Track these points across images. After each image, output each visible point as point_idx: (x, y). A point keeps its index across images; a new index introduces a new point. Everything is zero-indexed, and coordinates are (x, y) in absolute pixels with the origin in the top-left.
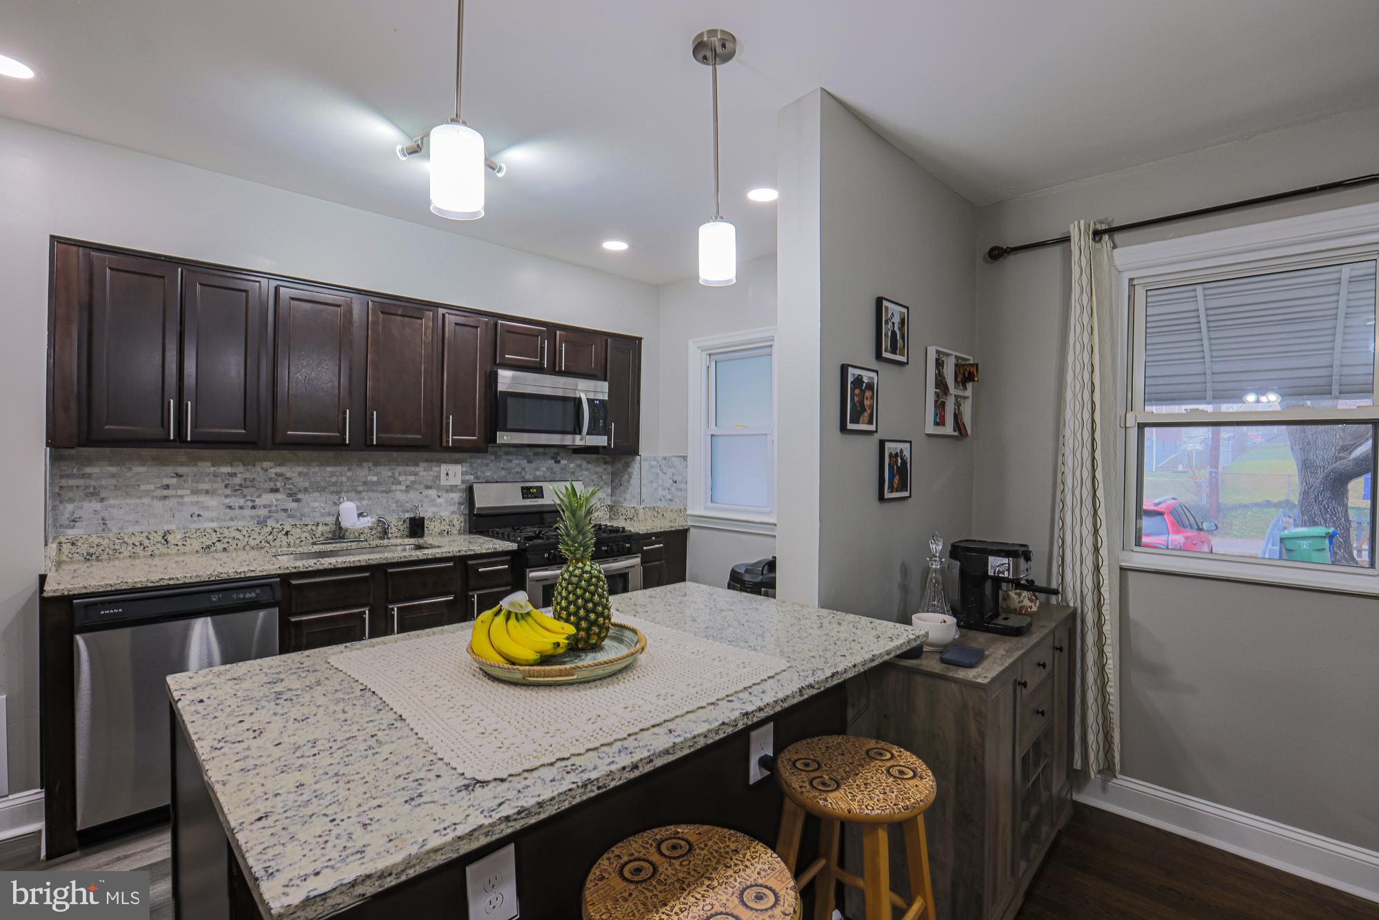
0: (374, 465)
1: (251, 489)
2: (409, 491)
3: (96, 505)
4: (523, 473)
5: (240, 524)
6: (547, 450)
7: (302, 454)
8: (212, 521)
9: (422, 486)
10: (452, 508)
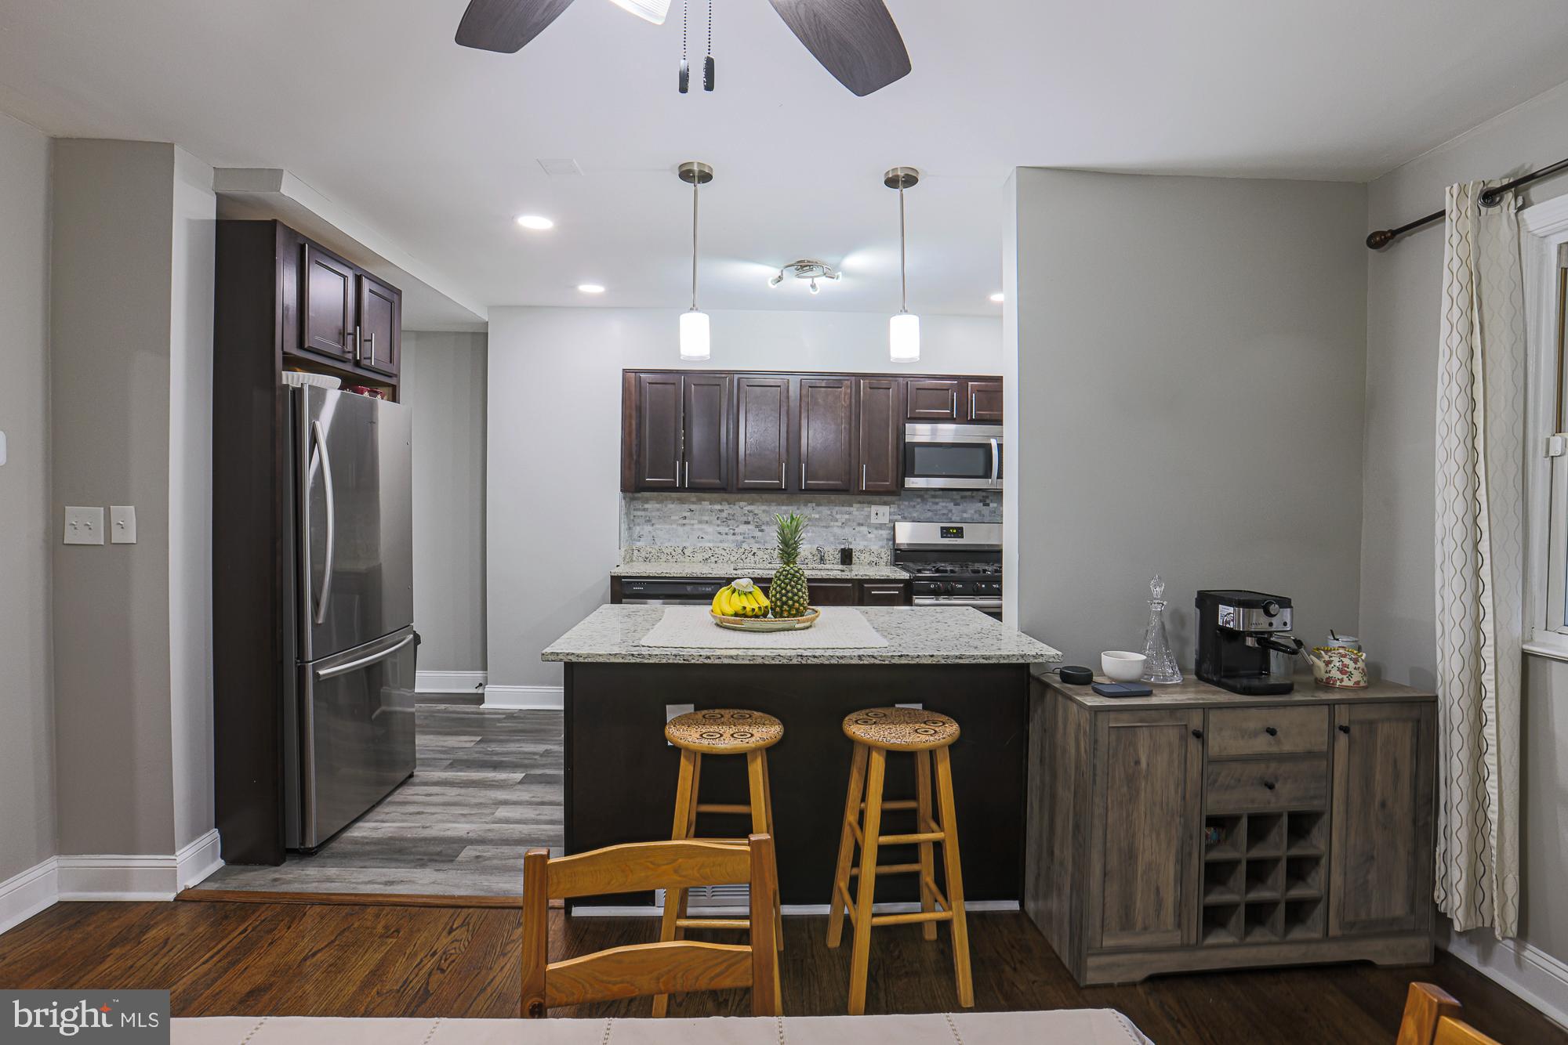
0: (816, 505)
1: (732, 521)
2: (844, 528)
3: (650, 528)
4: (950, 515)
5: (725, 545)
6: (975, 493)
7: (766, 496)
8: (709, 542)
9: (855, 524)
10: (881, 543)
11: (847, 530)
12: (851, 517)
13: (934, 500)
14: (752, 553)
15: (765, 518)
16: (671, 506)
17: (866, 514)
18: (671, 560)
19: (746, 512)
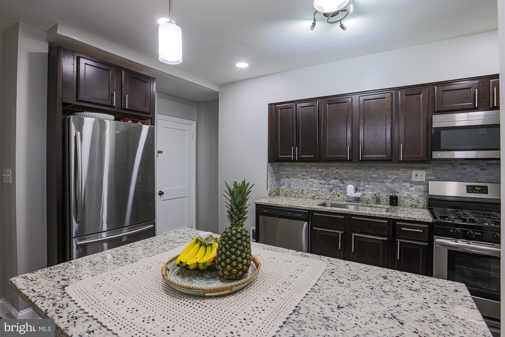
11: (395, 185)
12: (398, 176)
13: (462, 166)
15: (345, 176)
16: (297, 169)
17: (409, 175)
18: (297, 196)
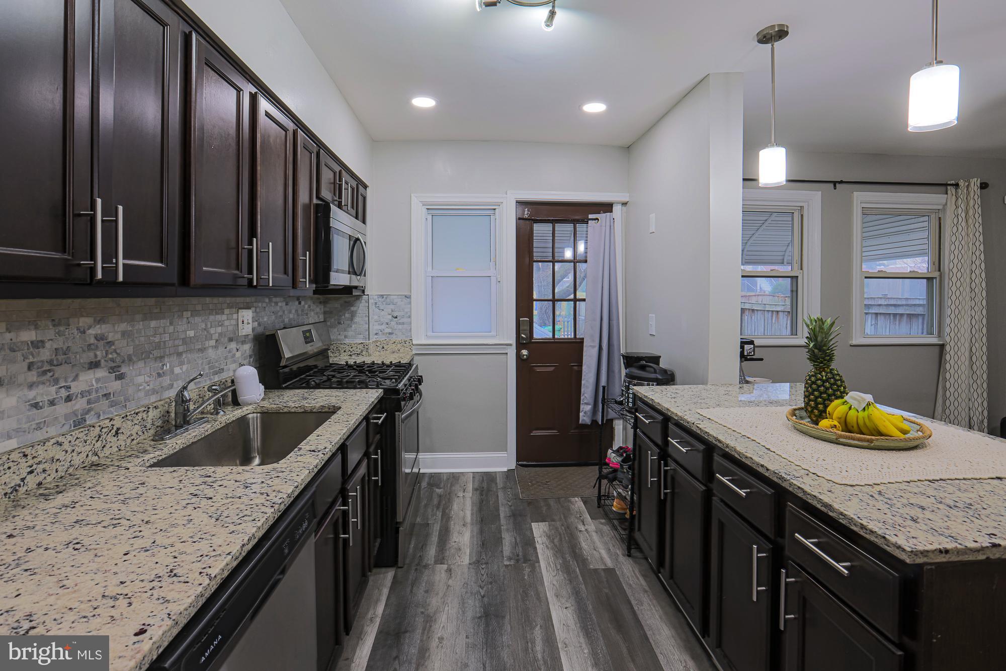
14: (113, 431)
19: (92, 340)
